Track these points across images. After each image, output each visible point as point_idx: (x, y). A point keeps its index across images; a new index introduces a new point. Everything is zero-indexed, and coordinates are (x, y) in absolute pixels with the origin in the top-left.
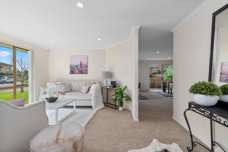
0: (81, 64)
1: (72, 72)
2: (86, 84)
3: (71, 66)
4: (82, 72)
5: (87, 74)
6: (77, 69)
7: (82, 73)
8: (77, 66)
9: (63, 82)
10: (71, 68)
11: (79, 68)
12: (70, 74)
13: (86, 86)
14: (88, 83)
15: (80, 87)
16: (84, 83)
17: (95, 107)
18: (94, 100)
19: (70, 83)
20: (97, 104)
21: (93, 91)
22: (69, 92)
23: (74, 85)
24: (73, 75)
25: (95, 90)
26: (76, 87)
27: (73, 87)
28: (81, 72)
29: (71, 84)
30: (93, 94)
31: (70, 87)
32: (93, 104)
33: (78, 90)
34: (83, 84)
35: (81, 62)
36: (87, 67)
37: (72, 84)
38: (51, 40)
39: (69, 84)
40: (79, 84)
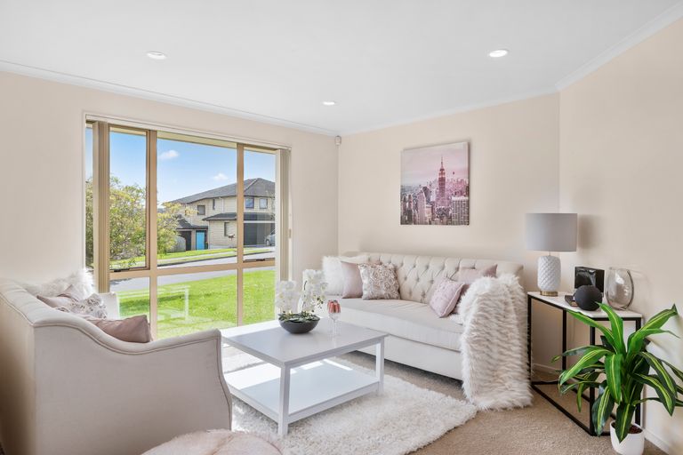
0: (442, 181)
1: (408, 218)
2: (457, 269)
3: (403, 190)
4: (444, 217)
5: (467, 222)
6: (428, 201)
7: (445, 219)
8: (425, 189)
9: (375, 257)
10: (405, 201)
11: (433, 198)
12: (402, 224)
13: (449, 283)
14: (464, 268)
15: (432, 282)
16: (449, 269)
17: (478, 391)
18: (470, 356)
19: (396, 260)
20: (490, 376)
21: (468, 310)
22: (391, 298)
23: (411, 276)
24: (412, 227)
25: (482, 309)
26: (418, 280)
27: (406, 279)
28: (441, 218)
29: (399, 266)
30: (468, 325)
31: (396, 278)
32: (465, 373)
33: (424, 295)
34: (443, 268)
35: (442, 170)
36: (468, 194)
37: (402, 265)
38: (326, 103)
39: (391, 266)
40: (427, 267)
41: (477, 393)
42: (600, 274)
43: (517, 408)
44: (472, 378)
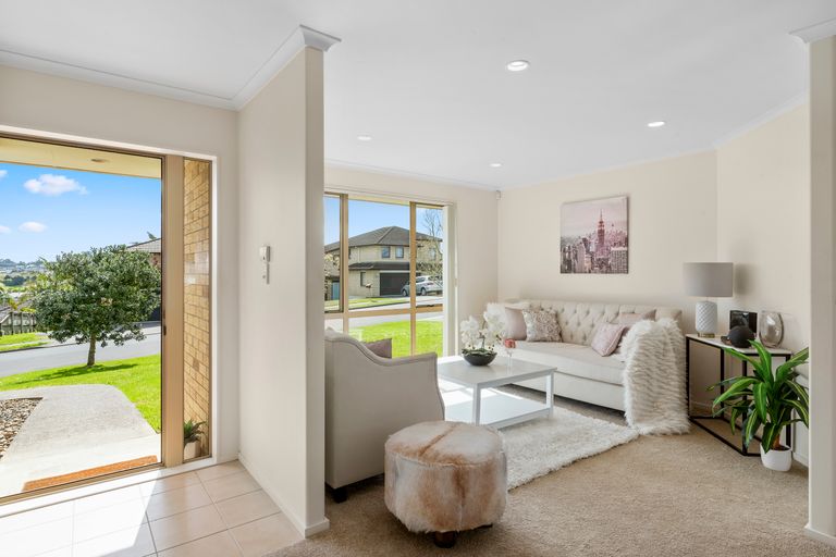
0: (601, 233)
1: (568, 267)
2: (618, 314)
3: (563, 242)
4: (603, 266)
5: (626, 271)
6: (588, 251)
7: (604, 269)
8: (585, 240)
9: (536, 303)
10: (564, 251)
11: (592, 249)
12: (562, 272)
13: (610, 326)
14: (624, 313)
15: (593, 326)
16: (610, 313)
17: (639, 419)
18: (631, 388)
19: (557, 307)
20: (649, 408)
21: (629, 349)
22: (553, 341)
23: (572, 319)
24: (572, 276)
25: (641, 348)
26: (579, 324)
27: (567, 323)
28: (601, 267)
29: (560, 310)
30: (629, 362)
31: (558, 323)
32: (627, 405)
33: (585, 338)
34: (603, 313)
35: (601, 222)
36: (627, 244)
37: (563, 310)
38: (493, 165)
39: (552, 312)
40: (588, 313)
41: (639, 421)
42: (752, 317)
43: (676, 434)
44: (633, 408)
